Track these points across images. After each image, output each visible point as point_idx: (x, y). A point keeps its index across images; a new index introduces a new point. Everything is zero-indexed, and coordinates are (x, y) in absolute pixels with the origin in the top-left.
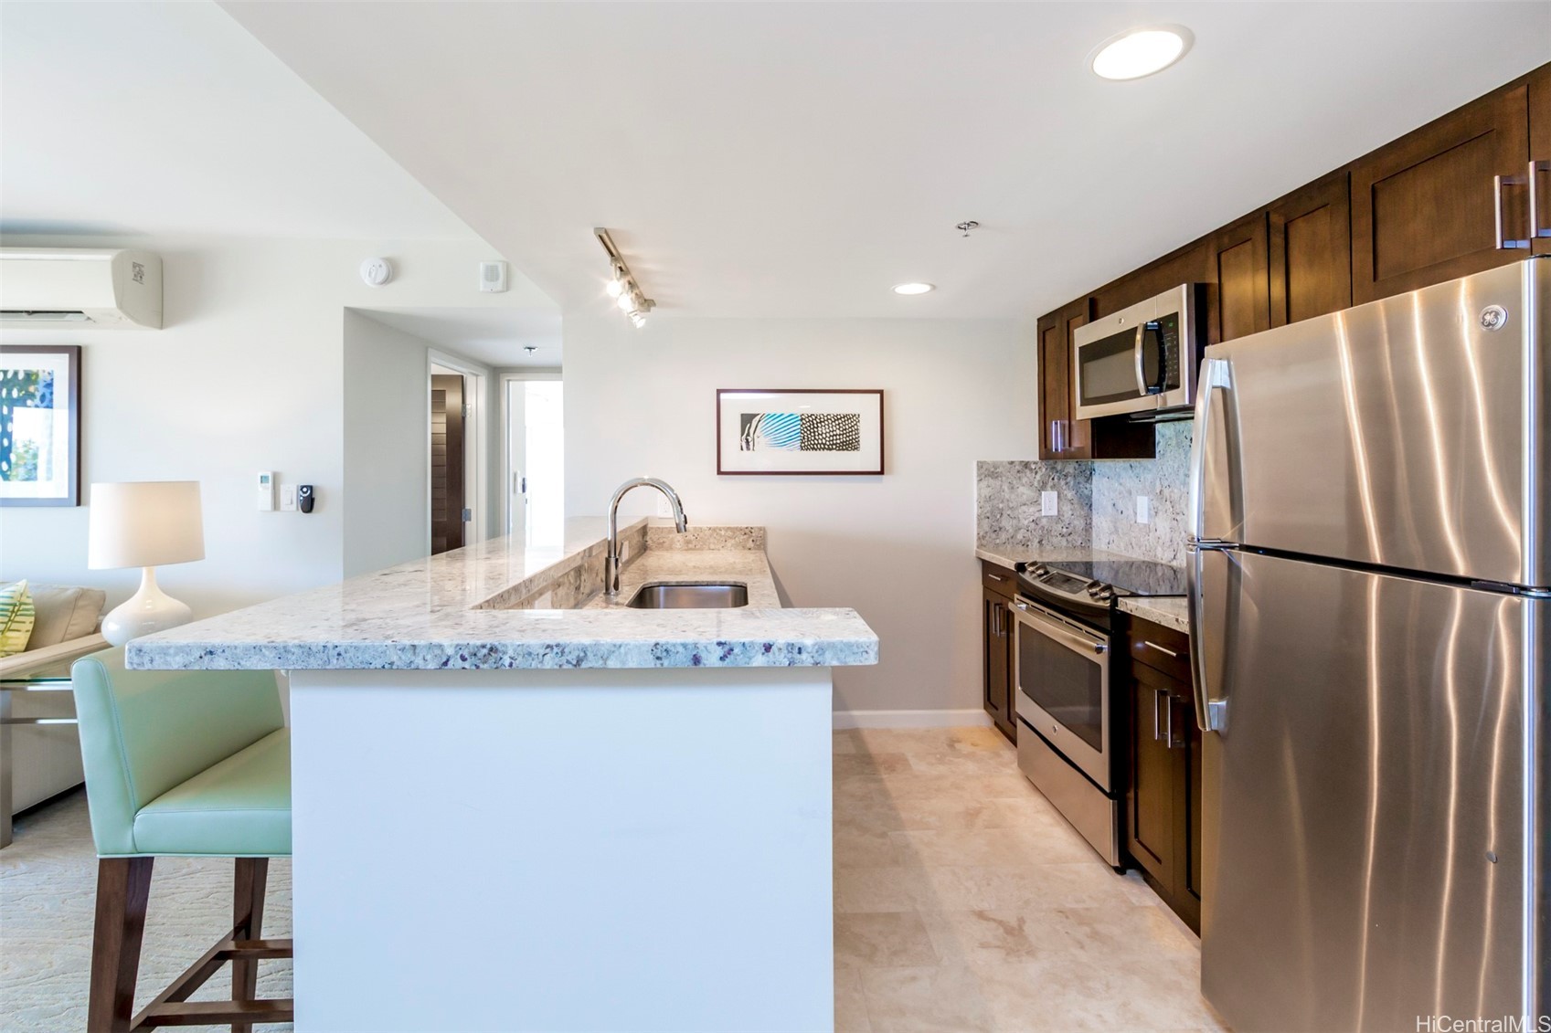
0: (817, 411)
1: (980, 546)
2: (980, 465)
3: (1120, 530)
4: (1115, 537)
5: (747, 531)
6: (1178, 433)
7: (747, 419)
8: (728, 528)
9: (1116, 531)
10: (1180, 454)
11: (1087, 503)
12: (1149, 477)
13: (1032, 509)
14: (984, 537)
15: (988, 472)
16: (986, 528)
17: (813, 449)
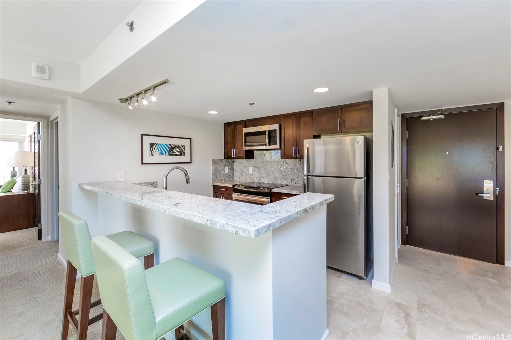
0: (173, 143)
1: (213, 182)
2: (213, 160)
3: (243, 176)
4: (241, 177)
5: (152, 183)
6: (261, 154)
7: (152, 145)
8: (146, 183)
9: (242, 175)
10: (261, 158)
11: (232, 169)
12: (252, 163)
13: (223, 171)
14: (214, 179)
15: (215, 162)
16: (214, 177)
17: (172, 155)
